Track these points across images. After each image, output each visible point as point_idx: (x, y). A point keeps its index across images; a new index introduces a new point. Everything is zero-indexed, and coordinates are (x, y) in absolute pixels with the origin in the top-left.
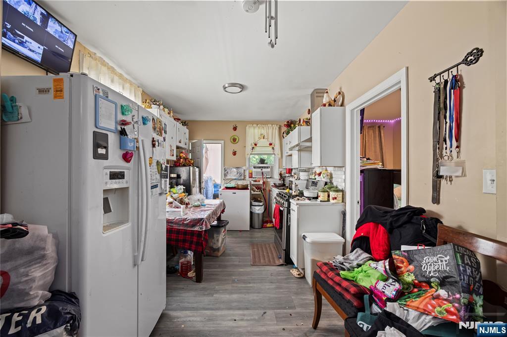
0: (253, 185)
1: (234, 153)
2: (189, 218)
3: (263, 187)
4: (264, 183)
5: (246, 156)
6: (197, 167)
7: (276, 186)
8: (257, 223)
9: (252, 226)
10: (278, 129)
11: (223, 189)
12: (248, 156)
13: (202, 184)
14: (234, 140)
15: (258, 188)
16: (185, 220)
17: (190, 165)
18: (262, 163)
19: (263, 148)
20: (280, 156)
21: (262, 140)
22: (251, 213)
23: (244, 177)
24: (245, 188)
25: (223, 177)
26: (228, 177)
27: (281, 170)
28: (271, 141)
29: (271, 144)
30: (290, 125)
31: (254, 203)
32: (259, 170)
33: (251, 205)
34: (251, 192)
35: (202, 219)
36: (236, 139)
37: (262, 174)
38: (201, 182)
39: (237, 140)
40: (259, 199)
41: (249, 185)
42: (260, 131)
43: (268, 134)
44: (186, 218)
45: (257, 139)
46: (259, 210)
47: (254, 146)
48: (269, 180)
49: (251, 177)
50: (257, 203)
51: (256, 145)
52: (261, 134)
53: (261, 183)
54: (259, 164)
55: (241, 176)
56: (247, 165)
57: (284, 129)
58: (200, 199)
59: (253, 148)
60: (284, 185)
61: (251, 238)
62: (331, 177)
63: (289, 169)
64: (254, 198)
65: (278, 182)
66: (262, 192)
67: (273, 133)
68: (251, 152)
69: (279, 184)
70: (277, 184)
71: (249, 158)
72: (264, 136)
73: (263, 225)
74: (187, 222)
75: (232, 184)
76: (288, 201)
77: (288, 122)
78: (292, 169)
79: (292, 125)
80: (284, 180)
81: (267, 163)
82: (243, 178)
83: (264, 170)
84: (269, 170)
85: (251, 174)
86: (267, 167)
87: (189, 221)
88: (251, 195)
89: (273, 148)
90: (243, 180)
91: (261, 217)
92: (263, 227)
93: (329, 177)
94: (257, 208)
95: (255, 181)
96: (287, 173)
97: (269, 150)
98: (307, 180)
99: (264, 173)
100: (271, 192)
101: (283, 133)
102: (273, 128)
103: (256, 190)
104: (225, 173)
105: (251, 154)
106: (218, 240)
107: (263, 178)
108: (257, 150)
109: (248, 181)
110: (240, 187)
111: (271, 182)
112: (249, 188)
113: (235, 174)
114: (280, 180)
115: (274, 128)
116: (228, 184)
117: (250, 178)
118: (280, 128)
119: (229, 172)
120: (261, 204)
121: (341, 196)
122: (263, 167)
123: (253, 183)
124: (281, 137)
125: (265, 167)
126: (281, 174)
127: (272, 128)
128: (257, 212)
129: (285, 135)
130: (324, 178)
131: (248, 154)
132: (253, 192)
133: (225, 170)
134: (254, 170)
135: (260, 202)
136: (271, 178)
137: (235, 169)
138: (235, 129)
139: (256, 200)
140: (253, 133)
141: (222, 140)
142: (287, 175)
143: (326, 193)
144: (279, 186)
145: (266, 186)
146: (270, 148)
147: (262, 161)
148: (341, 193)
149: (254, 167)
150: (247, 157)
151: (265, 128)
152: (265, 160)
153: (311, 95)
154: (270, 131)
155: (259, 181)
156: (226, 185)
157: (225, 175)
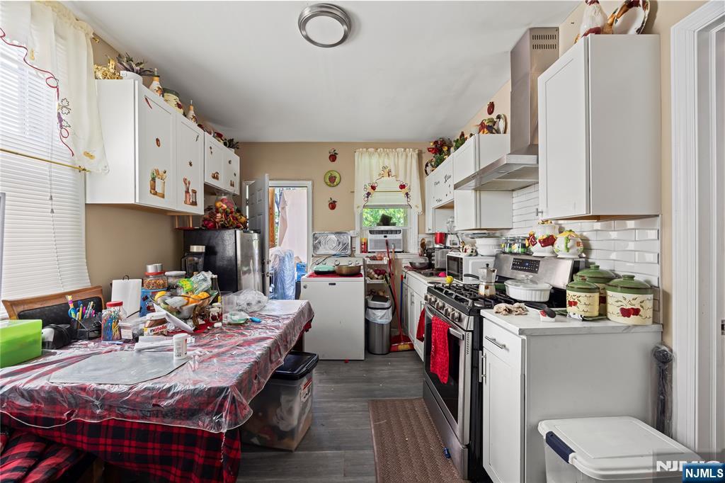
0: (370, 266)
1: (333, 205)
2: (179, 388)
3: (388, 270)
4: (390, 261)
5: (355, 209)
6: (256, 231)
7: (414, 267)
8: (378, 344)
9: (369, 349)
10: (415, 156)
11: (310, 276)
12: (360, 209)
13: (267, 265)
14: (332, 179)
15: (380, 271)
16: (164, 394)
17: (238, 227)
18: (384, 225)
19: (388, 196)
20: (420, 209)
21: (386, 178)
22: (367, 322)
23: (352, 250)
24: (354, 273)
25: (311, 252)
26: (321, 251)
27: (422, 236)
28: (402, 180)
29: (402, 187)
30: (441, 149)
31: (373, 303)
32: (381, 237)
33: (367, 306)
34: (365, 280)
35: (221, 390)
36: (335, 177)
37: (387, 244)
38: (266, 261)
39: (337, 180)
40: (381, 294)
41: (362, 267)
42: (381, 161)
43: (397, 167)
44: (169, 389)
45: (375, 177)
46: (382, 316)
47: (370, 190)
48: (399, 256)
49: (364, 250)
50: (378, 304)
51: (373, 188)
52: (384, 168)
53: (385, 261)
54: (378, 225)
55: (345, 249)
56: (358, 228)
57: (428, 157)
58: (254, 303)
59: (369, 194)
60: (430, 266)
61: (369, 381)
62: (587, 249)
63: (441, 234)
64: (372, 293)
65: (420, 261)
66: (387, 280)
67: (406, 164)
68: (364, 203)
69: (421, 263)
70: (417, 264)
71: (361, 215)
72: (390, 171)
73: (391, 346)
74: (171, 401)
75: (329, 266)
76: (475, 313)
77: (436, 143)
78: (446, 235)
79: (445, 149)
80: (430, 256)
81: (394, 224)
82: (349, 252)
83: (390, 237)
84: (399, 236)
85: (366, 244)
86: (396, 232)
87: (177, 398)
88: (367, 286)
89: (407, 194)
90: (350, 256)
91: (386, 330)
92: (390, 350)
93: (581, 247)
94: (379, 313)
95: (373, 258)
96: (436, 243)
97: (400, 198)
98: (496, 256)
99: (390, 243)
100: (404, 281)
101: (427, 165)
102: (407, 156)
103: (376, 276)
104: (316, 245)
105: (364, 207)
106: (290, 411)
107: (388, 253)
108: (376, 198)
109: (358, 260)
110: (344, 271)
111: (405, 260)
112: (362, 272)
113: (334, 245)
114: (421, 255)
115: (409, 155)
116: (321, 266)
117: (362, 252)
118: (420, 155)
119: (323, 242)
120: (387, 304)
121: (649, 304)
122: (387, 232)
123: (368, 262)
124: (423, 173)
125: (392, 232)
126: (423, 245)
127: (404, 156)
128: (379, 321)
129: (429, 169)
130: (568, 250)
131: (358, 207)
132: (369, 281)
133: (315, 238)
134: (370, 237)
135: (385, 300)
136: (403, 252)
137: (333, 237)
138: (333, 157)
139: (377, 297)
140: (368, 166)
141: (309, 180)
142: (438, 246)
143: (596, 296)
144: (422, 269)
145: (394, 269)
146: (402, 194)
147: (386, 220)
148: (651, 296)
149: (371, 232)
150: (357, 211)
151: (391, 155)
152: (391, 218)
153: (512, 52)
154: (401, 162)
155: (381, 259)
156: (315, 268)
157: (315, 248)
